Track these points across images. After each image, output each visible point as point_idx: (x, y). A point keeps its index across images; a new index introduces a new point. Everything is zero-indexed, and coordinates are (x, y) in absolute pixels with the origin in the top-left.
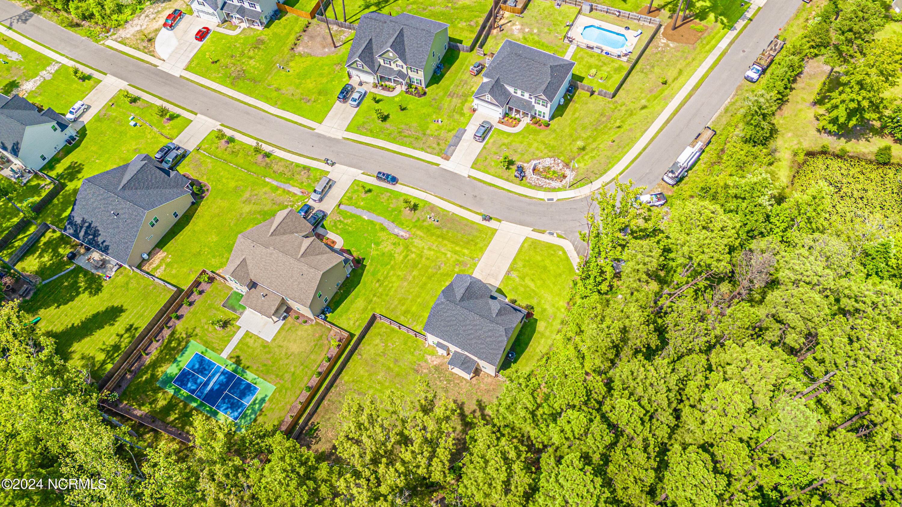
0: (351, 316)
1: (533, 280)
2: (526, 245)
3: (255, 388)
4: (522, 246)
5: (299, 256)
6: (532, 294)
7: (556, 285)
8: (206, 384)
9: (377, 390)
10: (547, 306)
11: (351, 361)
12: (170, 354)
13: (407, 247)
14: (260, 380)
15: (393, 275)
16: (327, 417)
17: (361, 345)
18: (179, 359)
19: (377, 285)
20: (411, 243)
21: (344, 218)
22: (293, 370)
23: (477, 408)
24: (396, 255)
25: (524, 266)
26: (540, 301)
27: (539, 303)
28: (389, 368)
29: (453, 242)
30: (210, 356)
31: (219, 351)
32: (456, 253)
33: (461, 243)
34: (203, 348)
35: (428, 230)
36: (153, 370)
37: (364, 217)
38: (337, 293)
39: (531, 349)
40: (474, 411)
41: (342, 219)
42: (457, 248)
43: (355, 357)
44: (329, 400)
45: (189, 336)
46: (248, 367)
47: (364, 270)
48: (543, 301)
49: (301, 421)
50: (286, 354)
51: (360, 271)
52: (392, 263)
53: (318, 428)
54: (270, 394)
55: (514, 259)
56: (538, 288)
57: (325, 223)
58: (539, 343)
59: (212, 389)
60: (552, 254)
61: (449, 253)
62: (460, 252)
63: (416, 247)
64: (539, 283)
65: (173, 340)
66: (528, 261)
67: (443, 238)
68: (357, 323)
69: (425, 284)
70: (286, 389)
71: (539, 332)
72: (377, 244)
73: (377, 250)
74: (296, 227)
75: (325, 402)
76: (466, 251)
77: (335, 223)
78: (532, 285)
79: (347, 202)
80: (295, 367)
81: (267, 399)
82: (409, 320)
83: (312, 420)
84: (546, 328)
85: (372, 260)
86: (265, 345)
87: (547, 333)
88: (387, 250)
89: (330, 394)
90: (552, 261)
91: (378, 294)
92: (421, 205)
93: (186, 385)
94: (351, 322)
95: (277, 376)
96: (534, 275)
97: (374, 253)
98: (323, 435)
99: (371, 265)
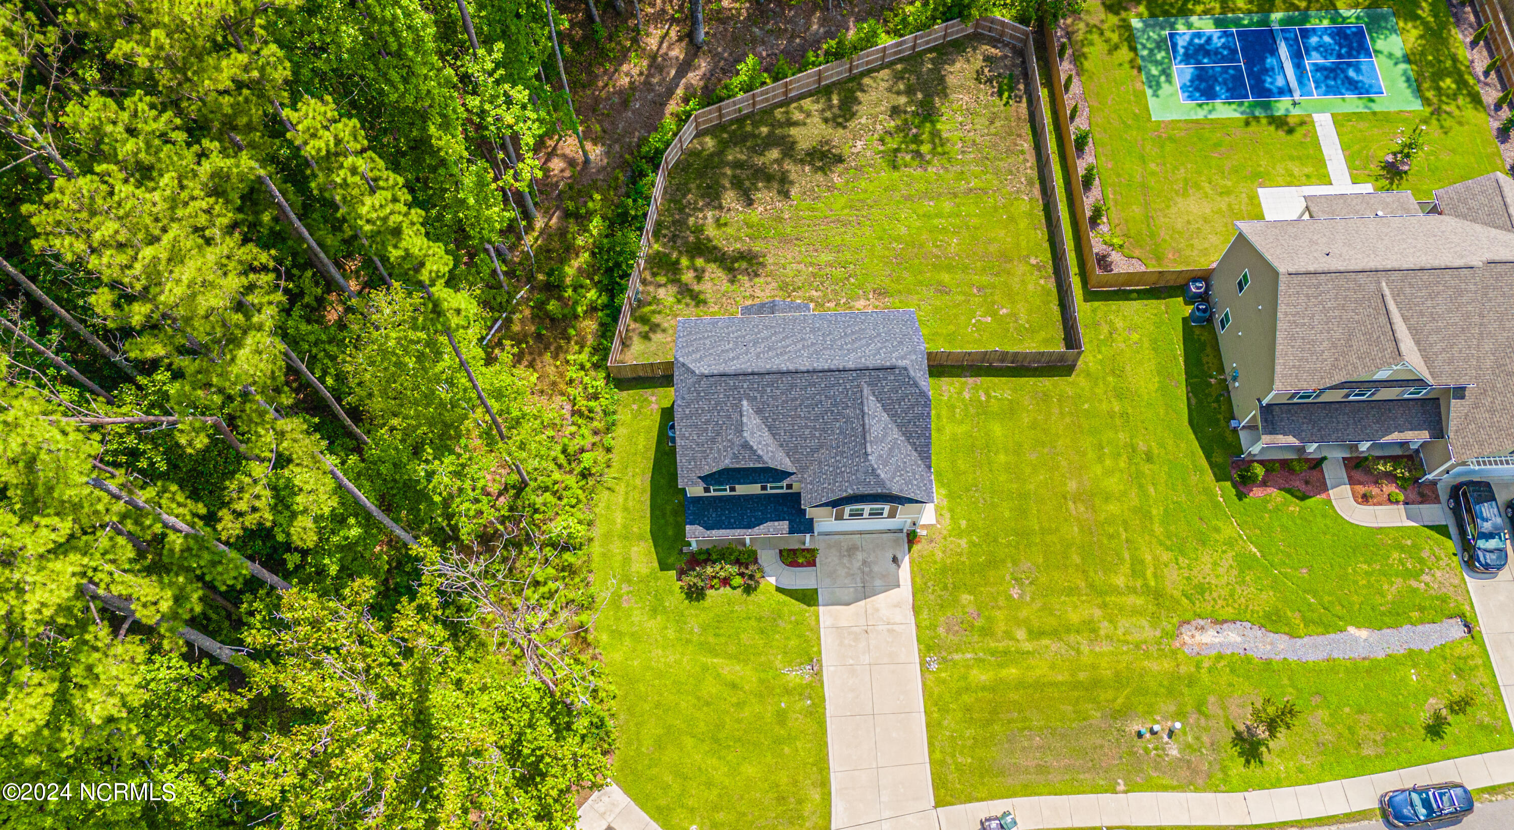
0: (1135, 337)
1: (734, 686)
2: (816, 795)
3: (1191, 97)
4: (824, 784)
5: (1387, 292)
6: (712, 640)
7: (658, 705)
8: (1297, 57)
9: (939, 215)
10: (653, 625)
11: (1047, 245)
12: (1430, 63)
13: (1158, 595)
14: (1200, 114)
15: (1124, 493)
16: (998, 124)
17: (1052, 285)
18: (1403, 66)
19: (1142, 446)
20: (1155, 618)
21: (1414, 591)
22: (1152, 167)
23: (697, 288)
24: (1166, 556)
25: (781, 717)
26: (681, 630)
27: (680, 620)
28: (949, 269)
29: (1039, 686)
30: (1351, 103)
31: (1339, 121)
32: (1005, 657)
33: (1014, 696)
34: (1376, 108)
35: (1142, 691)
36: (1425, 24)
37: (1364, 634)
38: (1221, 370)
39: (638, 481)
40: (699, 278)
41: (1414, 584)
42: (1012, 672)
43: (1046, 256)
44: (1022, 152)
45: (1437, 112)
46: (1247, 123)
47: (1212, 465)
48: (671, 634)
49: (1043, 93)
50: (1198, 187)
51: (1219, 458)
52: (1158, 529)
53: (1000, 95)
54: (1152, 102)
55: (822, 724)
56: (705, 668)
57: (1450, 545)
58: (626, 509)
59: (1274, 51)
60: (716, 808)
61: (1028, 646)
62: (1001, 666)
63: (1135, 612)
64: (710, 688)
65: (1459, 89)
66: (778, 741)
67: (1075, 685)
68: (1105, 329)
69: (1022, 513)
70: (1129, 127)
71: (641, 538)
72: (1245, 563)
73: (1230, 543)
74: (1492, 411)
75: (1027, 145)
76: (980, 676)
77: (1421, 561)
78: (730, 669)
79: (1458, 651)
80: (1153, 174)
81: (1149, 92)
82: (989, 397)
83: (1024, 104)
84: (627, 560)
85: (1216, 505)
86: (1262, 178)
87: (617, 548)
88: (1206, 559)
89: (1032, 160)
90: (709, 784)
91: (1118, 421)
92: (1237, 767)
93: (1331, 36)
94: (1119, 323)
95: (1170, 139)
96: (740, 705)
97: (1229, 530)
98: (979, 90)
99: (1206, 491)
